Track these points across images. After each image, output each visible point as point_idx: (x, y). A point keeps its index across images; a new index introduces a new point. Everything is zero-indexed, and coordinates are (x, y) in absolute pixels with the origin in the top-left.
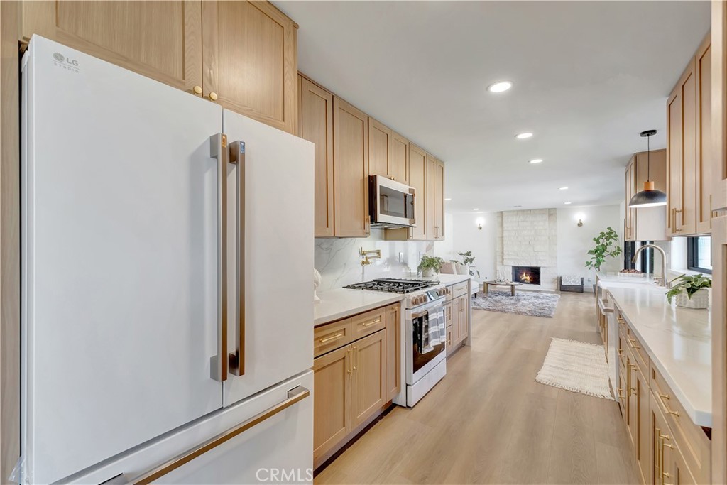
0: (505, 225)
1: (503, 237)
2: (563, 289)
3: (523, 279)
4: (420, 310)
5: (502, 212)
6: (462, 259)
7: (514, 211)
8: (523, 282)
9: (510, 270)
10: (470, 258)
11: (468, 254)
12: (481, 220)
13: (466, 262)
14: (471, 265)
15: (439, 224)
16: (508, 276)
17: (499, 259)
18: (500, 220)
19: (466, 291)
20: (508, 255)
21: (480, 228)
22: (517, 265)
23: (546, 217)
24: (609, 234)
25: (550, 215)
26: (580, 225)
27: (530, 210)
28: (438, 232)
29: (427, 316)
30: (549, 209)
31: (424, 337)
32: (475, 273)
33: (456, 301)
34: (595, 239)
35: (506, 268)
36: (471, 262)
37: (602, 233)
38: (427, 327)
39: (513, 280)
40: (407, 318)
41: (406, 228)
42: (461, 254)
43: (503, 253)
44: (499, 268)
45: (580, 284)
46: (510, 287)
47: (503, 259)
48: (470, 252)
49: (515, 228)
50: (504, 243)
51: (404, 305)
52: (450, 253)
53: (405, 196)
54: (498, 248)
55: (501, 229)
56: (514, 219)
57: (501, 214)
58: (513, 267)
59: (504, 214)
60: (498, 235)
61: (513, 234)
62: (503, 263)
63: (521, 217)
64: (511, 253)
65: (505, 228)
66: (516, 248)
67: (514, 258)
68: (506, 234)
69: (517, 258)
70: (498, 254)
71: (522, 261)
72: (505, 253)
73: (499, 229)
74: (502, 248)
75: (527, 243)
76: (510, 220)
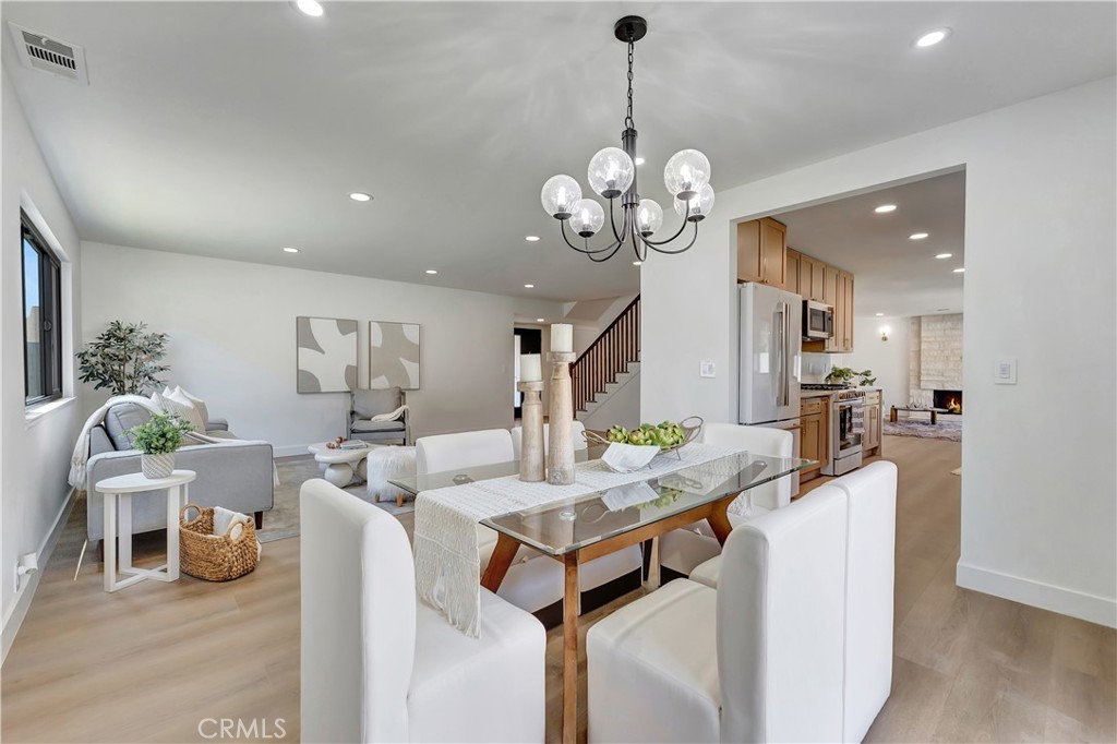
0: (923, 334)
1: (920, 351)
4: (847, 404)
5: (919, 318)
7: (938, 315)
9: (930, 394)
10: (870, 378)
11: (867, 374)
12: (886, 329)
13: (863, 384)
15: (848, 336)
16: (928, 400)
17: (913, 381)
18: (915, 327)
19: (877, 401)
20: (928, 375)
21: (885, 339)
22: (940, 388)
28: (847, 346)
29: (850, 409)
31: (848, 425)
33: (868, 408)
35: (924, 393)
36: (871, 384)
38: (850, 418)
39: (935, 406)
40: (835, 409)
41: (822, 341)
42: (857, 373)
43: (920, 372)
44: (913, 392)
46: (930, 414)
47: (920, 381)
48: (869, 372)
49: (939, 339)
50: (922, 359)
51: (832, 400)
53: (824, 313)
54: (913, 366)
55: (916, 340)
56: (939, 326)
57: (918, 320)
58: (935, 391)
59: (923, 320)
60: (913, 348)
61: (936, 346)
62: (919, 386)
63: (949, 324)
64: (931, 373)
65: (923, 339)
66: (940, 366)
67: (937, 379)
68: (924, 346)
69: (942, 379)
70: (911, 374)
71: (950, 383)
72: (923, 372)
73: (914, 341)
74: (919, 366)
75: (958, 359)
76: (931, 328)
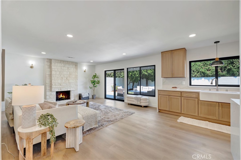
0: (53, 67)
1: (51, 75)
2: (83, 99)
5: (51, 59)
7: (58, 60)
9: (55, 94)
17: (48, 88)
18: (49, 64)
20: (55, 85)
21: (32, 67)
23: (74, 66)
24: (96, 76)
25: (76, 65)
26: (85, 71)
30: (76, 63)
34: (92, 78)
37: (93, 75)
43: (51, 84)
44: (48, 93)
45: (88, 96)
47: (51, 88)
49: (59, 70)
50: (53, 78)
54: (48, 81)
55: (49, 70)
56: (59, 65)
57: (50, 61)
58: (57, 92)
59: (52, 61)
60: (48, 73)
61: (58, 73)
62: (51, 91)
63: (63, 64)
64: (57, 84)
65: (53, 70)
66: (59, 81)
67: (58, 87)
68: (53, 73)
69: (60, 86)
70: (47, 85)
71: (63, 88)
72: (53, 84)
73: (48, 70)
74: (51, 81)
75: (66, 78)
76: (56, 65)
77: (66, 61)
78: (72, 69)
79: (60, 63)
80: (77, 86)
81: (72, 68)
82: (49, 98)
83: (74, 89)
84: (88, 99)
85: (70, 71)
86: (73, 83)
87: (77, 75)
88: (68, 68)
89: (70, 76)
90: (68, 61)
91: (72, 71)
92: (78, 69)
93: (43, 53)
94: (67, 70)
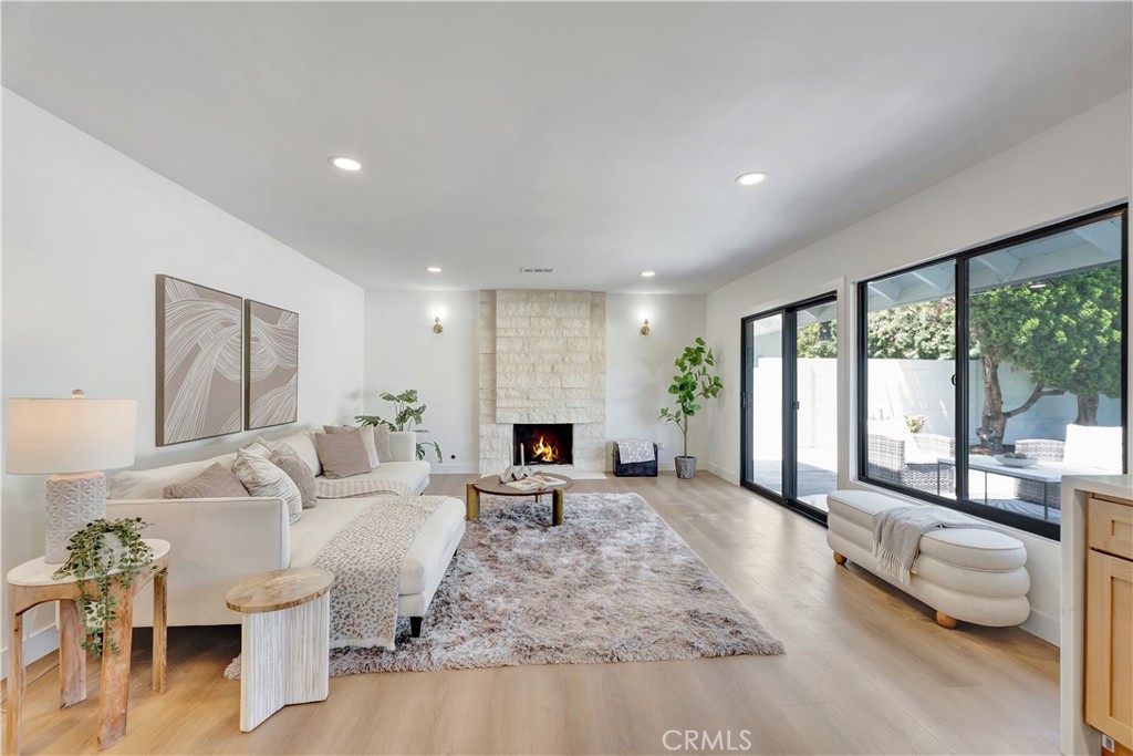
0: (499, 323)
1: (494, 354)
2: (621, 470)
3: (538, 452)
5: (494, 291)
6: (389, 413)
7: (518, 291)
8: (539, 460)
9: (509, 433)
10: (414, 406)
11: (409, 397)
12: (440, 311)
13: (402, 418)
14: (419, 427)
16: (506, 450)
17: (484, 409)
18: (486, 310)
20: (507, 397)
21: (438, 329)
22: (518, 422)
23: (586, 310)
24: (700, 350)
25: (594, 306)
26: (644, 331)
27: (555, 292)
30: (592, 292)
32: (430, 450)
34: (677, 363)
35: (500, 430)
36: (418, 420)
37: (688, 349)
42: (389, 398)
43: (494, 392)
44: (485, 429)
45: (652, 458)
47: (494, 408)
48: (413, 392)
49: (522, 333)
50: (499, 369)
52: (355, 396)
54: (484, 381)
55: (487, 334)
56: (521, 310)
57: (491, 297)
58: (517, 427)
59: (498, 296)
60: (484, 348)
61: (518, 347)
62: (494, 420)
63: (536, 307)
64: (513, 393)
65: (500, 333)
66: (523, 381)
67: (520, 404)
68: (501, 346)
69: (527, 404)
70: (481, 396)
71: (537, 411)
72: (501, 392)
73: (485, 334)
74: (494, 381)
75: (549, 369)
76: (510, 313)
77: (549, 291)
78: (576, 323)
79: (527, 300)
80: (604, 403)
81: (578, 321)
82: (488, 447)
83: (586, 420)
84: (649, 472)
85: (567, 333)
86: (580, 391)
87: (603, 354)
88: (559, 320)
89: (567, 360)
90: (562, 291)
91: (577, 332)
92: (605, 321)
93: (431, 269)
94: (553, 332)
